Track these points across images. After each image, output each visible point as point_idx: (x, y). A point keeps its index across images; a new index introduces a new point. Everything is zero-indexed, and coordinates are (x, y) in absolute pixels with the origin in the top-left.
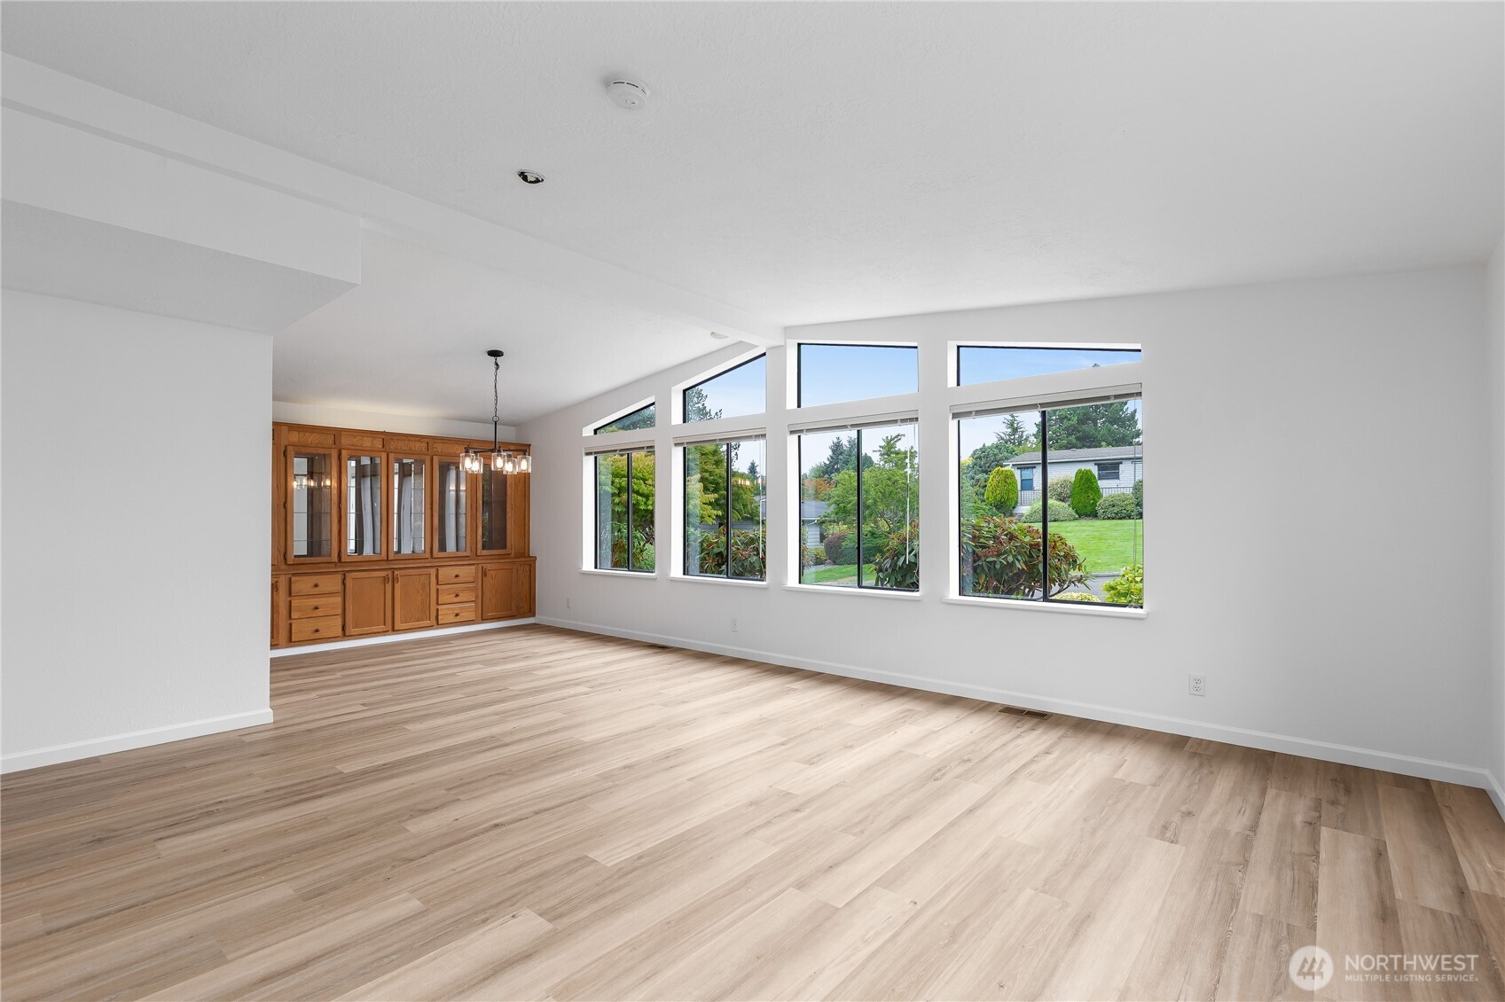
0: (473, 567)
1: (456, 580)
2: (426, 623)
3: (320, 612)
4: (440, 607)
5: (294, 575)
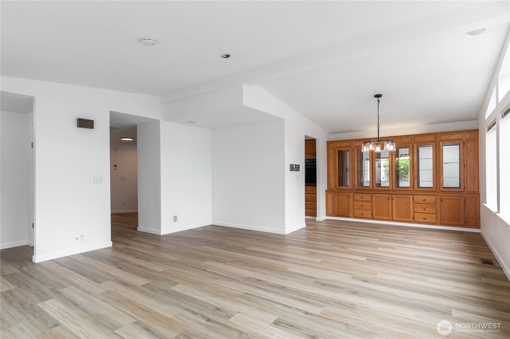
0: (434, 197)
1: (424, 202)
2: (408, 220)
3: (363, 208)
4: (415, 214)
5: (355, 193)
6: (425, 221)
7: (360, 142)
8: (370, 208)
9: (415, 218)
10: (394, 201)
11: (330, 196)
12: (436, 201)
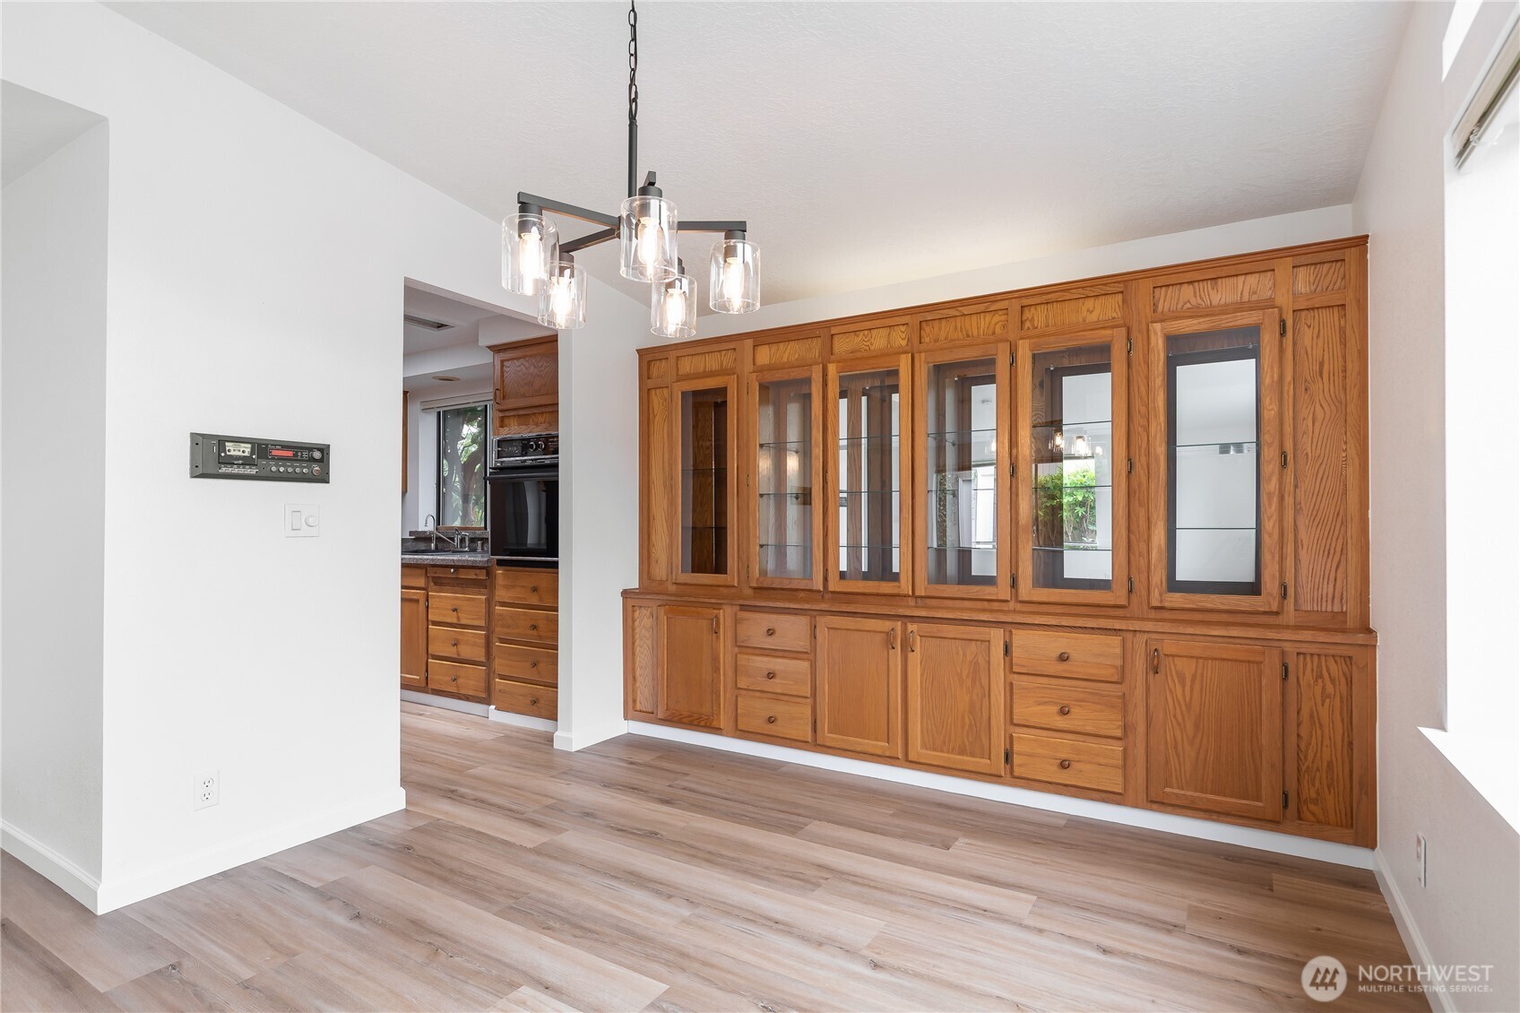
0: (1115, 641)
1: (1060, 668)
2: (981, 763)
3: (777, 685)
4: (1019, 733)
5: (743, 608)
7: (774, 347)
8: (807, 691)
9: (1017, 759)
10: (915, 658)
11: (644, 620)
12: (1123, 666)
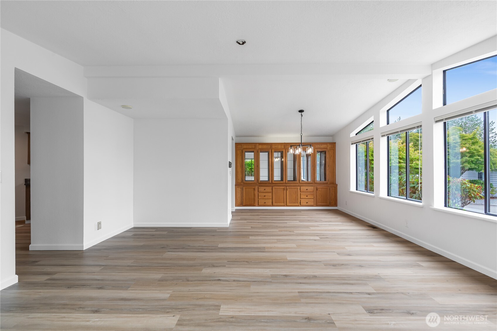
0: (313, 187)
1: (307, 191)
2: (297, 204)
3: (266, 197)
4: (301, 200)
5: (259, 186)
6: (307, 204)
7: (262, 146)
8: (271, 198)
9: (301, 203)
10: (288, 191)
11: (239, 189)
12: (313, 190)
